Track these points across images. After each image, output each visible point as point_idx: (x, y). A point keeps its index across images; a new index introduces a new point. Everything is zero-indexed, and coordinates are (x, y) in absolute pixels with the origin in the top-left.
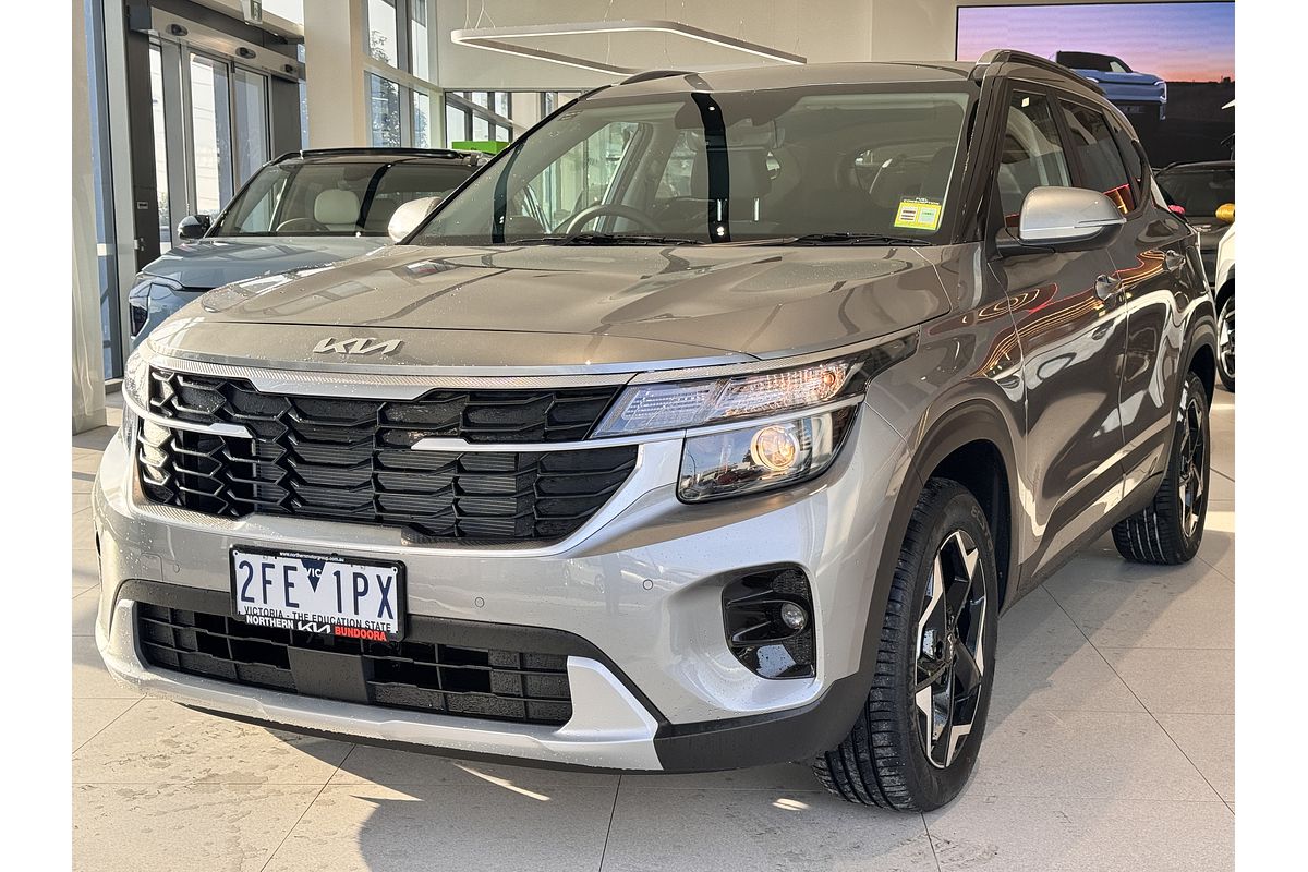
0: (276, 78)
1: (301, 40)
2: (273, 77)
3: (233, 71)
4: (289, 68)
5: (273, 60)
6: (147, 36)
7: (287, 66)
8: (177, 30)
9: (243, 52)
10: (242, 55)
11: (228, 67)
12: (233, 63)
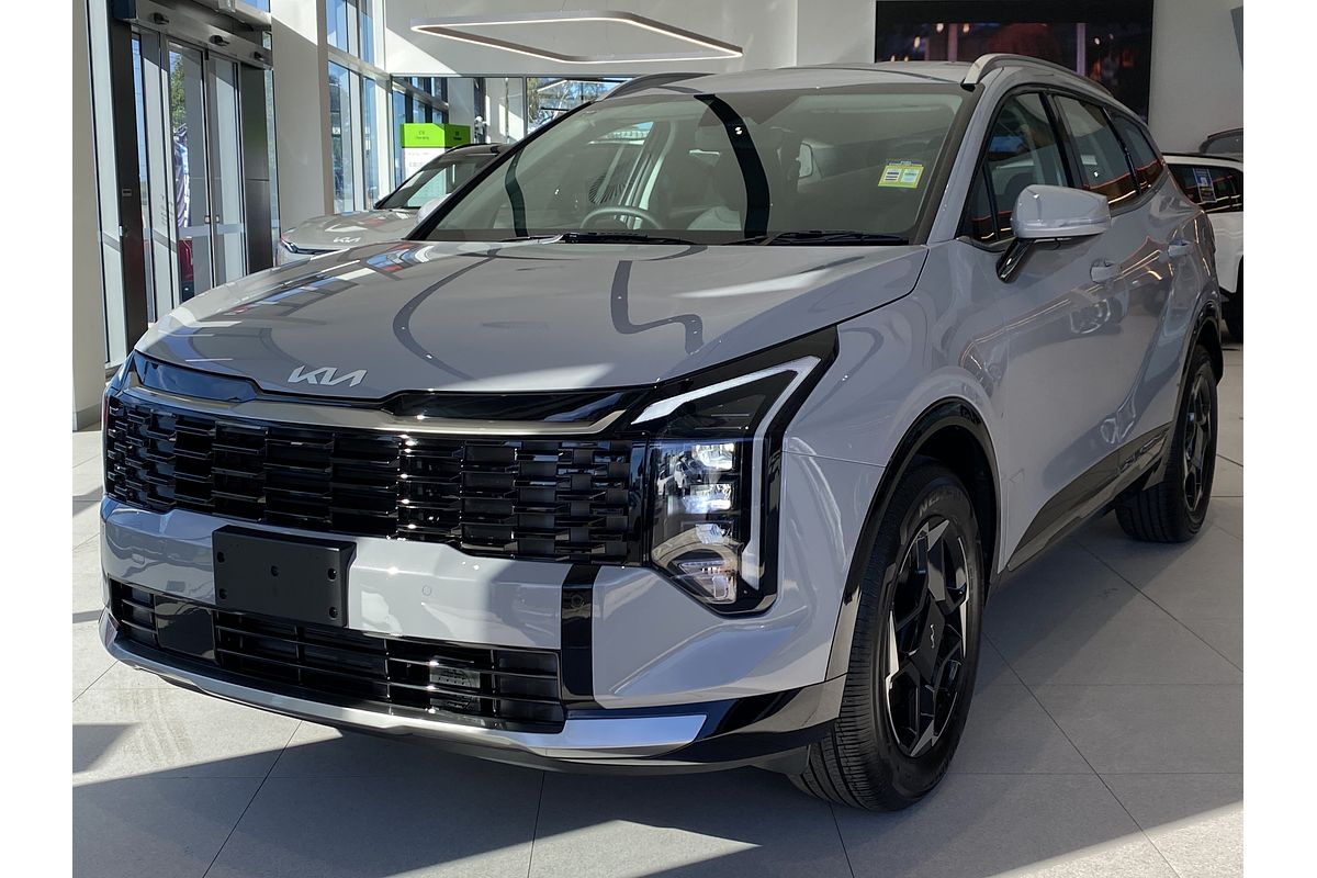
0: (246, 66)
1: (267, 28)
2: (243, 64)
3: (207, 59)
4: (257, 56)
5: (242, 47)
6: (129, 24)
7: (256, 53)
8: (158, 18)
9: (217, 40)
10: (216, 43)
11: (203, 54)
12: (207, 50)
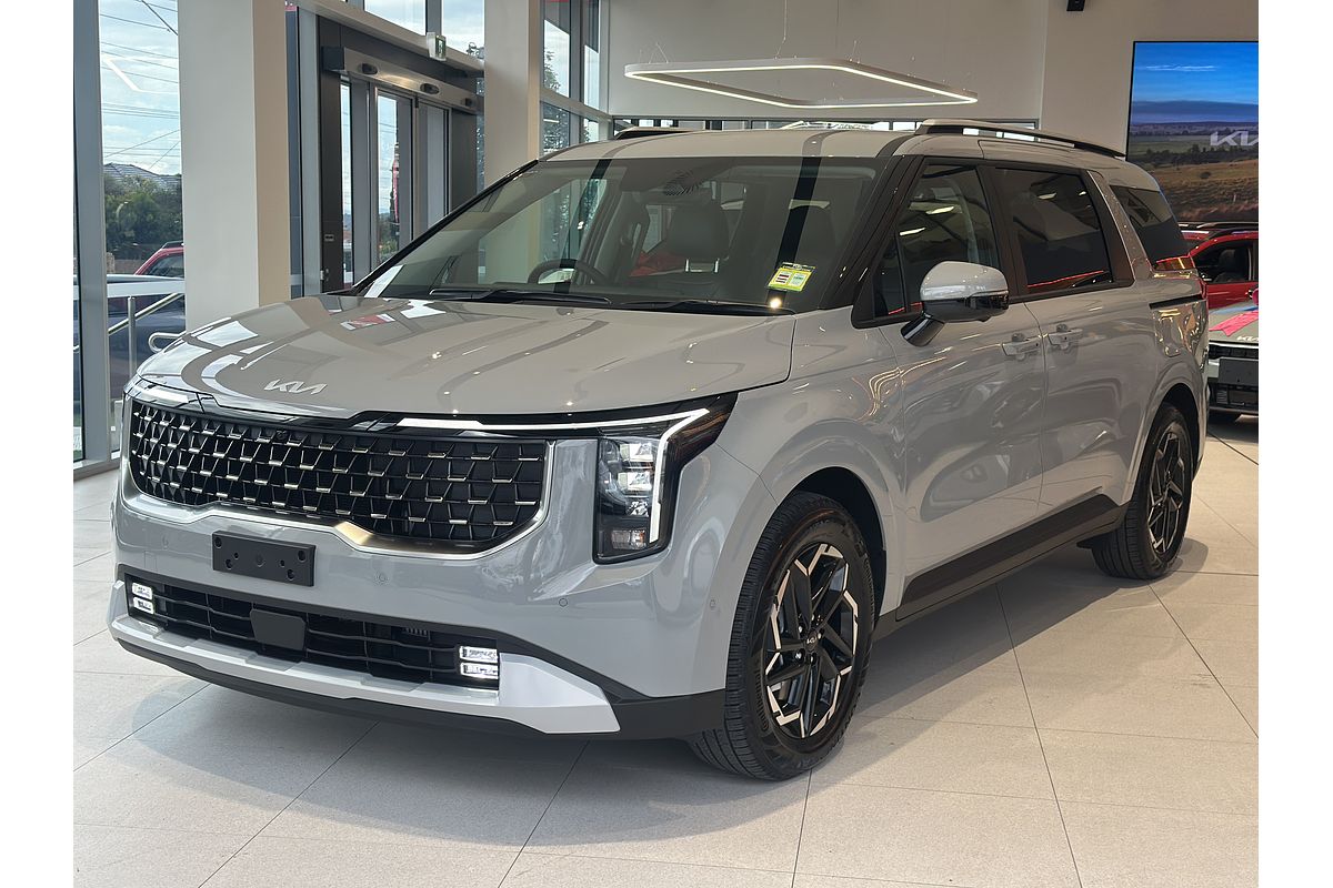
0: (456, 111)
1: (481, 73)
2: (453, 110)
3: (417, 106)
4: (468, 102)
5: (452, 94)
6: (339, 75)
7: (467, 100)
8: (367, 68)
9: (426, 88)
10: (425, 90)
12: (417, 99)
